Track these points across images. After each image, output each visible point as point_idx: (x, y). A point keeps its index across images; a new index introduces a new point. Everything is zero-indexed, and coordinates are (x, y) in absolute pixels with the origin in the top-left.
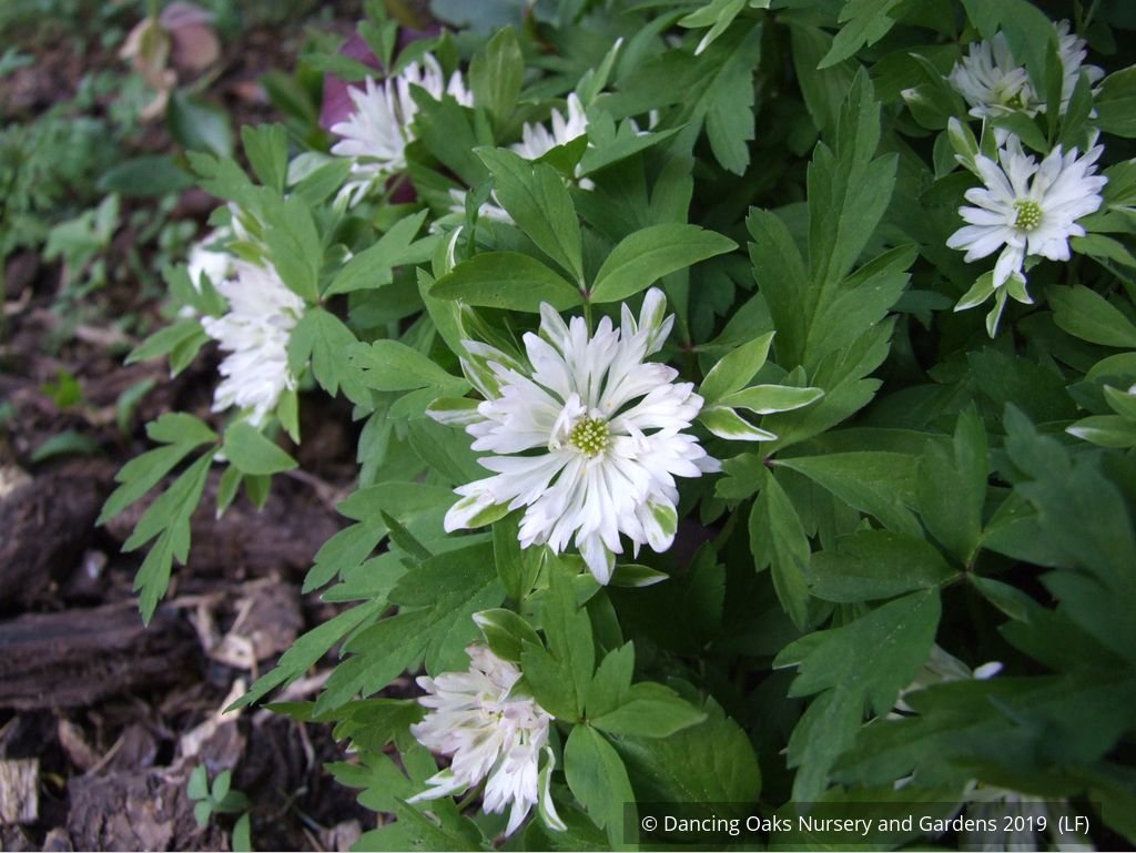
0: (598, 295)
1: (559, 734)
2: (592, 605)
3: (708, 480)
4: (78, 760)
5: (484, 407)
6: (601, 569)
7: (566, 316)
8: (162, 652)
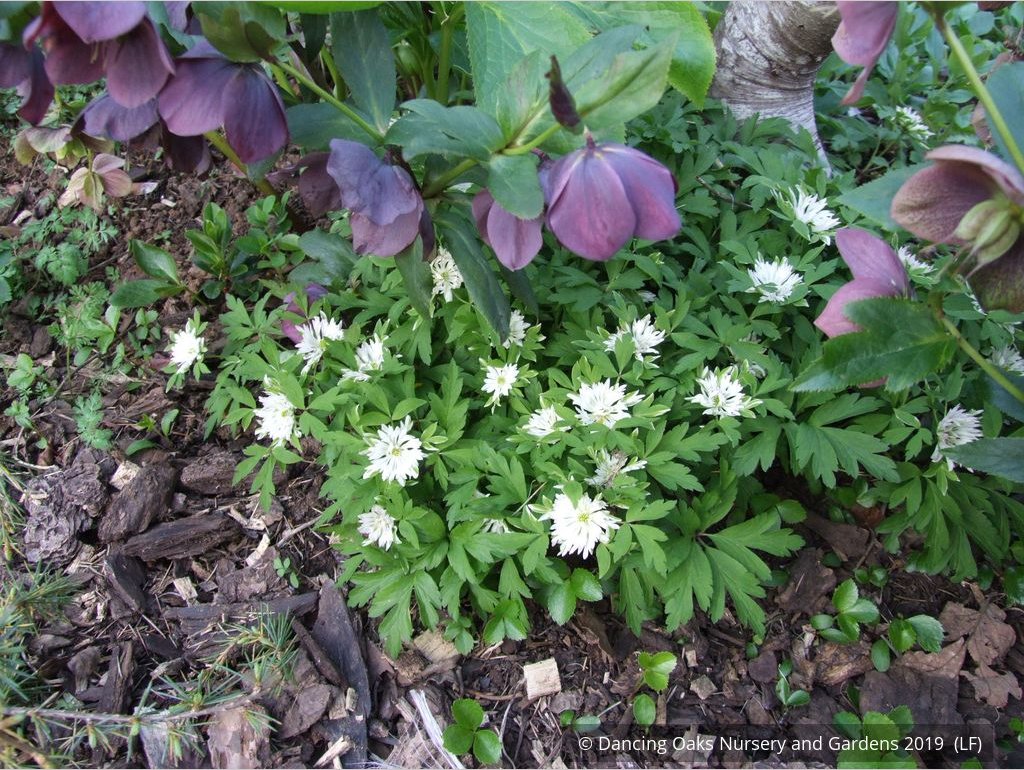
0: (394, 418)
1: (397, 523)
2: (401, 492)
3: (425, 459)
4: (200, 576)
5: (370, 449)
6: (403, 484)
7: (387, 425)
8: (229, 529)
